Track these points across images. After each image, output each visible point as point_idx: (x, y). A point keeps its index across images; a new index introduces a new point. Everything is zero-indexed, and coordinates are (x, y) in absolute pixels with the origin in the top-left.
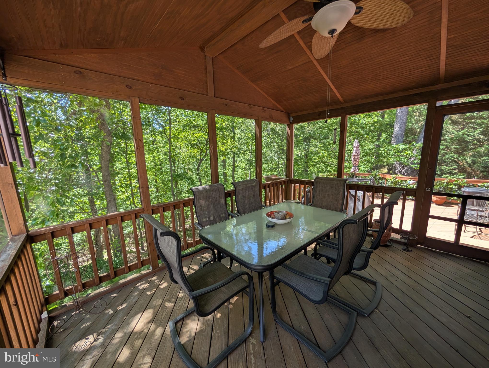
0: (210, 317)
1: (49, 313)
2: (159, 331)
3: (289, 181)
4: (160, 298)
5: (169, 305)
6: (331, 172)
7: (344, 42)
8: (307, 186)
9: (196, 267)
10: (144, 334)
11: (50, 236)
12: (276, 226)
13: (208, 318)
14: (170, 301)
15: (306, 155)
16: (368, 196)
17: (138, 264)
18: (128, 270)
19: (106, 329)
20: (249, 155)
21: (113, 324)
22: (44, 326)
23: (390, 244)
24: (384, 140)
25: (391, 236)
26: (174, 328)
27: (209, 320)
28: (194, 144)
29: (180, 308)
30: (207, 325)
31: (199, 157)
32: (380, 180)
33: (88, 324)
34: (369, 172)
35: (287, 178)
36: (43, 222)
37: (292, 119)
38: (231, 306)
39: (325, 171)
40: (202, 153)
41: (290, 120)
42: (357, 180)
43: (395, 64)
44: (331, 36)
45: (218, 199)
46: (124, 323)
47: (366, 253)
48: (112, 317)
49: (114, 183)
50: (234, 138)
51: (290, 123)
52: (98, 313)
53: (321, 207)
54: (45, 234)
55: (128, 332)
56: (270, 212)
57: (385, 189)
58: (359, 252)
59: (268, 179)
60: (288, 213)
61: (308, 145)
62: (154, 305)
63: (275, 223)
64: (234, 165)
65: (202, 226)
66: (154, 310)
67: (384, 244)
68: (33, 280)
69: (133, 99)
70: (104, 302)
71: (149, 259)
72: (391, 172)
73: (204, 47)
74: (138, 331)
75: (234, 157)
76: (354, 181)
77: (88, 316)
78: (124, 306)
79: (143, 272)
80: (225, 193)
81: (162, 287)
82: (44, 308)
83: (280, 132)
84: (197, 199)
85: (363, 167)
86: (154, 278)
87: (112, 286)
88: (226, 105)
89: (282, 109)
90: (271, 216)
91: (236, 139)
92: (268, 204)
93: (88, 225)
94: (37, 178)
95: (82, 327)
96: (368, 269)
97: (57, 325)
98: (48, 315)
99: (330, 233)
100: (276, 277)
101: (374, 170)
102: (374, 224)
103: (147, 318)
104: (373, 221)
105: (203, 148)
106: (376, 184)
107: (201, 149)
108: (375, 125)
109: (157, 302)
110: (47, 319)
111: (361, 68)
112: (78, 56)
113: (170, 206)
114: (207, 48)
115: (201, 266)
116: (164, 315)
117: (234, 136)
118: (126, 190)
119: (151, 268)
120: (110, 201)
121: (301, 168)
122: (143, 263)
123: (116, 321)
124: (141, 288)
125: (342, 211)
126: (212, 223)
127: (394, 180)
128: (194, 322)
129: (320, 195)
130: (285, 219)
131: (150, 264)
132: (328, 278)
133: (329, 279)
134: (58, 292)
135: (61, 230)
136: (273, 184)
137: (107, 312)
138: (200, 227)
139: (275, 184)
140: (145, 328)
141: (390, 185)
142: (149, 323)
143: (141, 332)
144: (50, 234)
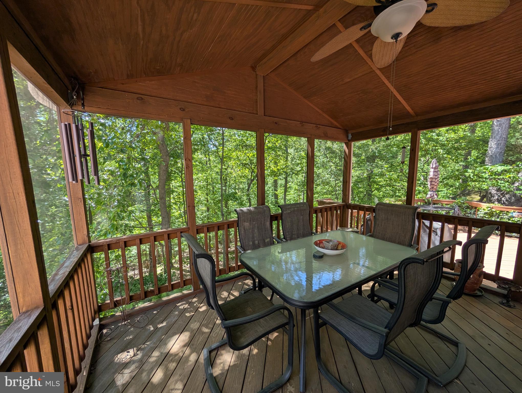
0: (245, 351)
1: (101, 320)
2: (193, 357)
3: (346, 206)
4: (198, 321)
5: (206, 330)
6: (401, 197)
7: (414, 46)
8: (367, 212)
9: (236, 294)
10: (179, 357)
11: (107, 247)
12: (324, 257)
13: (244, 352)
14: (207, 327)
15: (369, 177)
16: (450, 229)
17: (181, 283)
18: (171, 288)
19: (146, 346)
20: (302, 176)
21: (151, 342)
22: (94, 332)
23: (480, 294)
24: (474, 160)
25: (483, 283)
26: (208, 357)
27: (244, 355)
28: (246, 164)
29: (217, 336)
30: (241, 360)
31: (250, 177)
32: (469, 210)
33: (131, 337)
34: (453, 198)
35: (343, 202)
36: (105, 234)
37: (350, 136)
38: (269, 343)
39: (392, 196)
40: (253, 174)
41: (348, 137)
42: (435, 208)
43: (485, 66)
44: (395, 40)
45: (263, 222)
46: (162, 342)
47: (442, 302)
48: (153, 333)
49: (170, 200)
50: (287, 158)
51: (349, 141)
52: (140, 328)
53: (383, 238)
54: (103, 245)
55: (164, 352)
56: (319, 240)
57: (473, 222)
58: (431, 299)
59: (321, 203)
60: (339, 243)
61: (372, 166)
62: (191, 328)
63: (324, 253)
64: (286, 186)
65: (245, 250)
66: (191, 333)
67: (472, 293)
68: (90, 288)
69: (185, 120)
70: (146, 317)
71: (191, 279)
72: (485, 199)
73: (256, 67)
74: (174, 353)
75: (286, 179)
76: (431, 209)
77: (132, 329)
78: (164, 324)
79: (185, 292)
80: (271, 216)
81: (201, 310)
82: (97, 316)
83: (338, 151)
84: (240, 221)
85: (444, 192)
86: (195, 300)
87: (155, 303)
88: (276, 123)
89: (339, 126)
90: (320, 245)
91: (289, 159)
92: (319, 230)
93: (139, 240)
94: (104, 193)
95: (125, 339)
96: (445, 322)
97: (106, 333)
98: (100, 322)
99: (394, 271)
100: (321, 317)
101: (460, 197)
102: (457, 265)
103: (184, 341)
104: (455, 262)
105: (254, 168)
106: (462, 214)
107: (252, 169)
108: (461, 141)
109: (194, 325)
110: (98, 326)
111: (438, 74)
112: (141, 84)
113: (214, 227)
114: (258, 67)
115: (241, 293)
116: (200, 341)
117: (287, 156)
118: (179, 208)
119: (193, 289)
120: (164, 217)
121: (362, 192)
122: (185, 283)
123: (155, 339)
124: (181, 307)
125: (410, 246)
126: (255, 247)
127: (488, 210)
128: (229, 353)
129: (383, 224)
130: (337, 249)
131: (192, 284)
132: (385, 328)
133: (386, 330)
134: (109, 301)
135: (116, 243)
136: (326, 209)
137: (148, 328)
138: (242, 250)
139: (328, 209)
140: (180, 351)
141: (483, 217)
142: (184, 346)
143: (177, 355)
144: (107, 245)
